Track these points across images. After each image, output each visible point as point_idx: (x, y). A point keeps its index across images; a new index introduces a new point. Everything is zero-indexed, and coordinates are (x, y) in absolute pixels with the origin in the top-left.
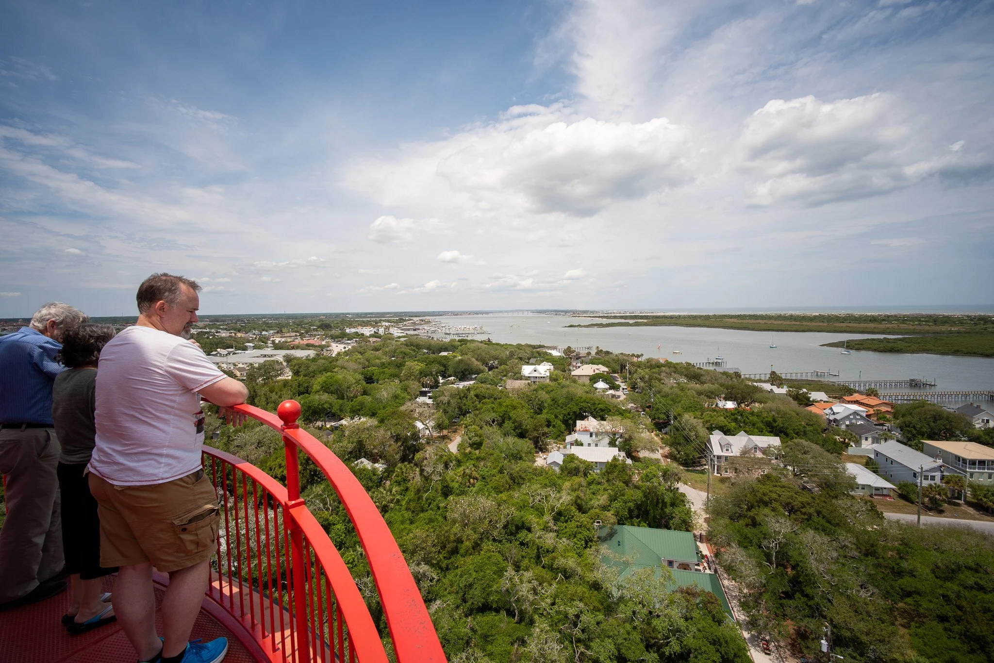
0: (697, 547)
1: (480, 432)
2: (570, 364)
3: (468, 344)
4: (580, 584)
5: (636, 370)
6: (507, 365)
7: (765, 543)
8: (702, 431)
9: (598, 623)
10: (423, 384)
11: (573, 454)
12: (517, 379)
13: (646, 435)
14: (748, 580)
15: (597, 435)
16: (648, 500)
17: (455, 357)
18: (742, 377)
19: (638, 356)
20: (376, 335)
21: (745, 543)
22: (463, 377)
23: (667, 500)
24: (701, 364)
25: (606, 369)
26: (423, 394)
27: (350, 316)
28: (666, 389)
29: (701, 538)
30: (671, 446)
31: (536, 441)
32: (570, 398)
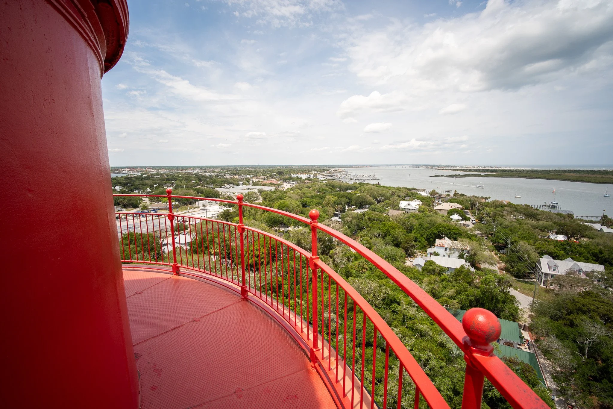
0: (521, 333)
1: (370, 241)
2: (434, 202)
3: (365, 186)
4: (430, 342)
5: (484, 208)
6: (390, 200)
7: (580, 339)
8: (534, 255)
9: (441, 367)
10: (336, 209)
11: (432, 261)
12: (396, 210)
13: (487, 253)
14: (561, 362)
15: (450, 250)
16: (485, 296)
17: (356, 194)
18: (575, 218)
19: (486, 198)
20: (309, 179)
21: (561, 336)
22: (361, 206)
23: (500, 298)
24: (539, 206)
25: (461, 206)
26: (336, 215)
27: (294, 167)
28: (507, 223)
29: (525, 328)
30: (507, 262)
31: (406, 250)
32: (432, 224)
